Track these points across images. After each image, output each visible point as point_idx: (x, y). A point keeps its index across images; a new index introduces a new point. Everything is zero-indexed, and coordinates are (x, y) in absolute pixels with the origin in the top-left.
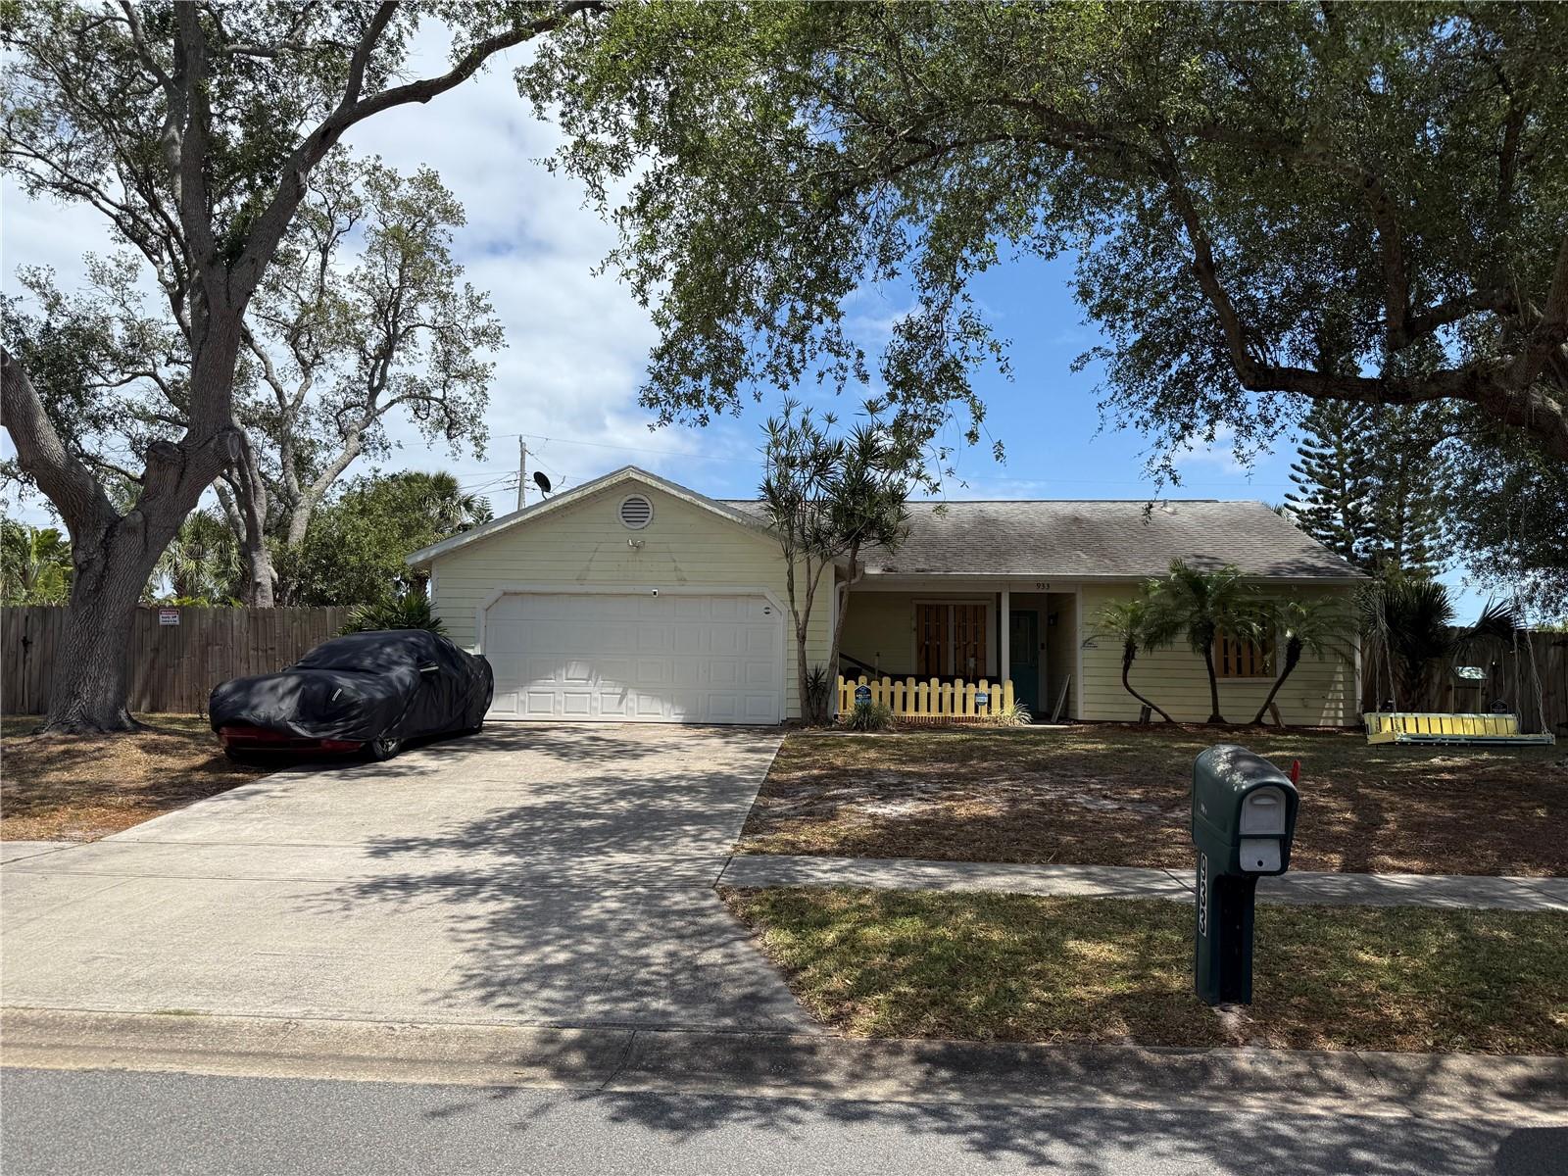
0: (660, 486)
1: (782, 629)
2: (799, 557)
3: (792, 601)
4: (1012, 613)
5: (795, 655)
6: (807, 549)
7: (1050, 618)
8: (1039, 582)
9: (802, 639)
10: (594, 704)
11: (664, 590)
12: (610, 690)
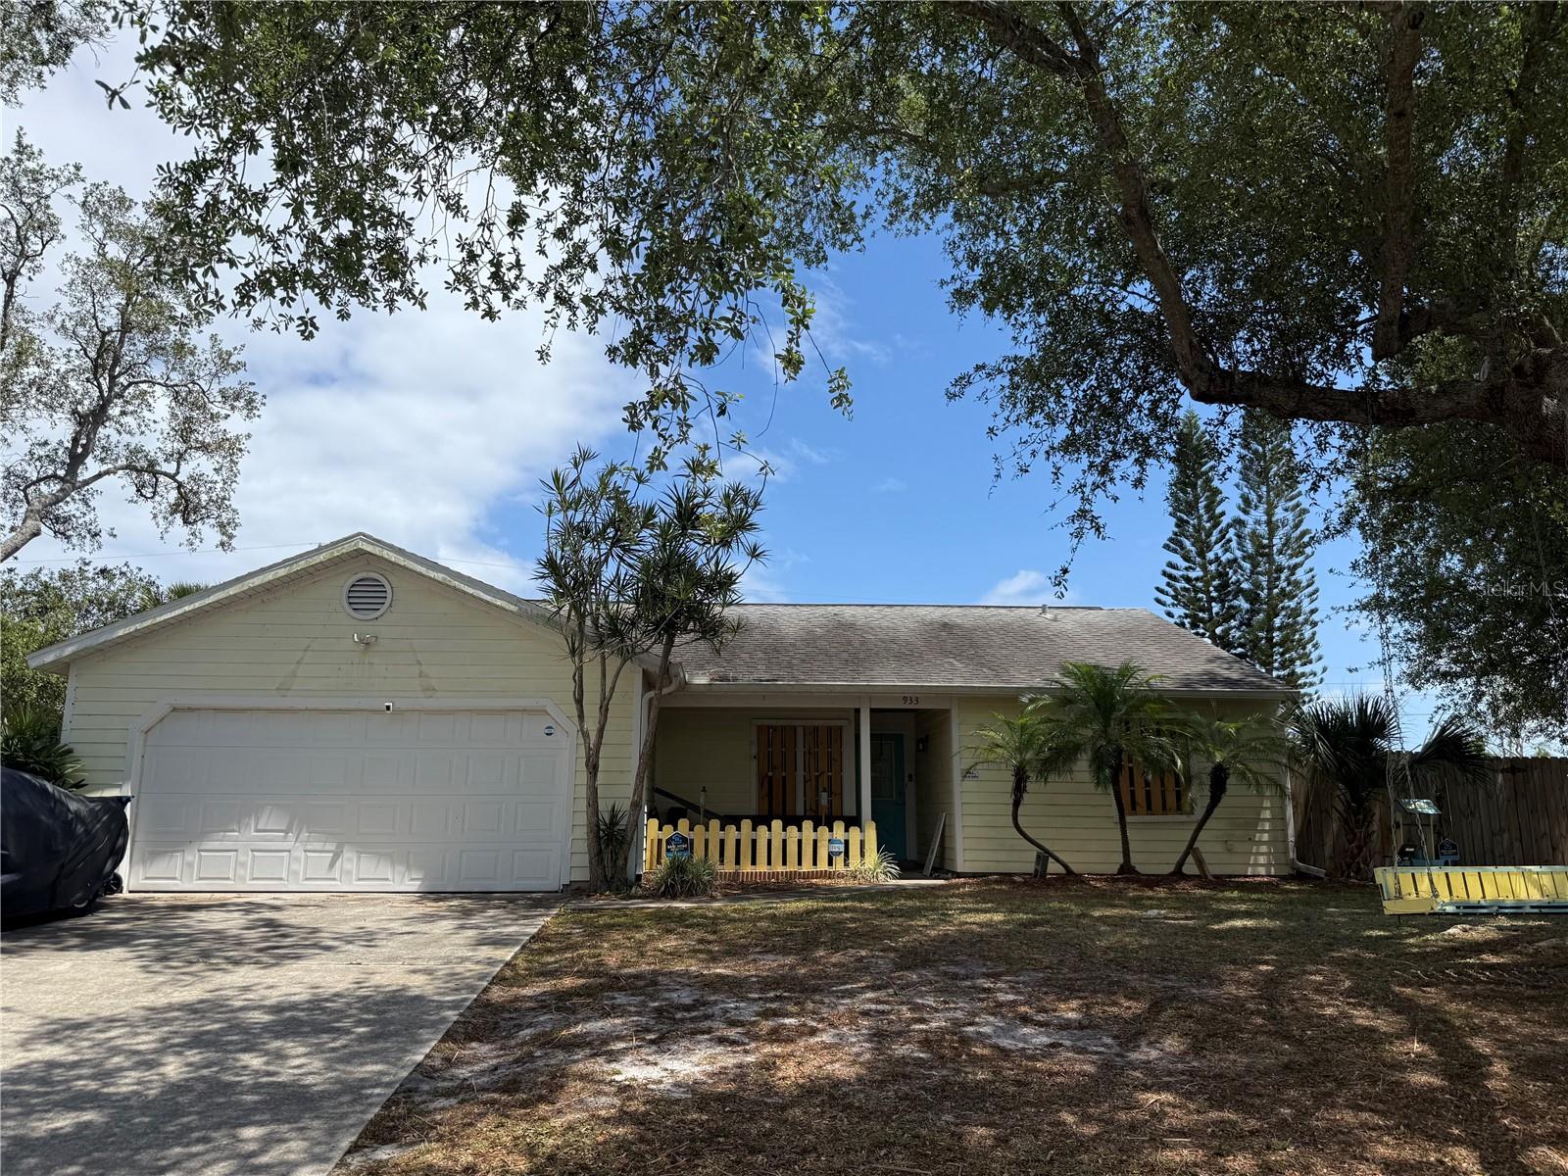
0: (401, 561)
1: (568, 754)
2: (590, 654)
3: (581, 717)
4: (873, 737)
5: (583, 792)
6: (601, 644)
7: (919, 741)
8: (907, 694)
9: (593, 768)
10: (294, 867)
11: (401, 704)
12: (318, 846)
